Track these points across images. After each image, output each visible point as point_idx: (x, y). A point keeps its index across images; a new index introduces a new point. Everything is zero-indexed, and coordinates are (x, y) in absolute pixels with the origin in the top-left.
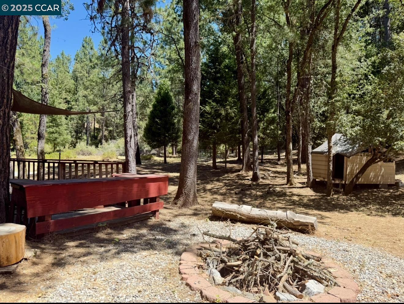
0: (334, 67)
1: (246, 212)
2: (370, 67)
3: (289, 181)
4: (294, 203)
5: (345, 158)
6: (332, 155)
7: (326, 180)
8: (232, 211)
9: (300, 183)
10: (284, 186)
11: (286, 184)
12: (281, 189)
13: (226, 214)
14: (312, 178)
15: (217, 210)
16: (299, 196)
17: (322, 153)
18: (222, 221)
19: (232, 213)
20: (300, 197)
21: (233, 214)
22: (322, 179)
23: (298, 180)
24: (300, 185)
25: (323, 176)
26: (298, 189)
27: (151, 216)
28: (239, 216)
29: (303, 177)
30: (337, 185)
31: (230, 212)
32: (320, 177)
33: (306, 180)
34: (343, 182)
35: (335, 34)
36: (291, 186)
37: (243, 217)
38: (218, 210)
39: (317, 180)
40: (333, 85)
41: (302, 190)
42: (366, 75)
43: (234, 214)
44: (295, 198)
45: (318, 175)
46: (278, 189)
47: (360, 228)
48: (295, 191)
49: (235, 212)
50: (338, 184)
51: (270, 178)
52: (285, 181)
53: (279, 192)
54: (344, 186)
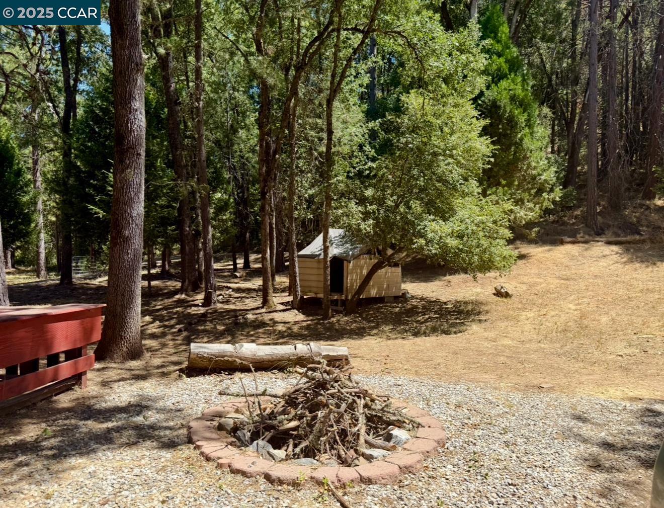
0: (330, 132)
1: (249, 353)
2: (367, 136)
3: (265, 302)
4: (281, 335)
5: (345, 262)
6: (329, 259)
7: (321, 296)
8: (226, 356)
9: (282, 304)
10: (258, 311)
11: (262, 307)
12: (255, 316)
13: (216, 361)
14: (299, 293)
15: (200, 358)
16: (285, 323)
17: (312, 256)
18: (209, 374)
19: (226, 358)
20: (287, 325)
21: (228, 360)
22: (313, 295)
23: (278, 299)
24: (282, 307)
25: (314, 290)
26: (281, 314)
27: (74, 385)
28: (238, 361)
29: (283, 294)
30: (335, 303)
31: (223, 357)
32: (310, 291)
33: (291, 298)
34: (343, 297)
35: (332, 83)
36: (270, 310)
37: (244, 362)
38: (202, 358)
39: (305, 297)
40: (328, 159)
41: (286, 313)
42: (361, 146)
43: (230, 359)
44: (280, 327)
45: (307, 289)
46: (250, 316)
47: (388, 356)
48: (278, 316)
49: (231, 356)
50: (337, 301)
51: (233, 300)
52: (259, 303)
53: (254, 321)
54: (344, 303)
